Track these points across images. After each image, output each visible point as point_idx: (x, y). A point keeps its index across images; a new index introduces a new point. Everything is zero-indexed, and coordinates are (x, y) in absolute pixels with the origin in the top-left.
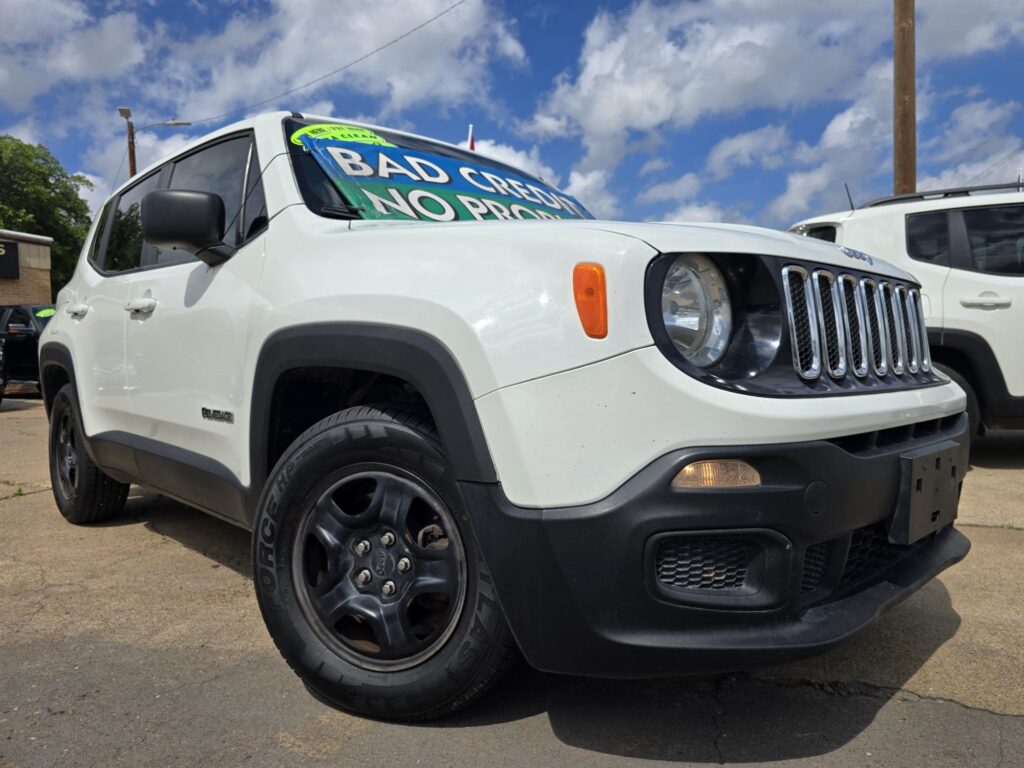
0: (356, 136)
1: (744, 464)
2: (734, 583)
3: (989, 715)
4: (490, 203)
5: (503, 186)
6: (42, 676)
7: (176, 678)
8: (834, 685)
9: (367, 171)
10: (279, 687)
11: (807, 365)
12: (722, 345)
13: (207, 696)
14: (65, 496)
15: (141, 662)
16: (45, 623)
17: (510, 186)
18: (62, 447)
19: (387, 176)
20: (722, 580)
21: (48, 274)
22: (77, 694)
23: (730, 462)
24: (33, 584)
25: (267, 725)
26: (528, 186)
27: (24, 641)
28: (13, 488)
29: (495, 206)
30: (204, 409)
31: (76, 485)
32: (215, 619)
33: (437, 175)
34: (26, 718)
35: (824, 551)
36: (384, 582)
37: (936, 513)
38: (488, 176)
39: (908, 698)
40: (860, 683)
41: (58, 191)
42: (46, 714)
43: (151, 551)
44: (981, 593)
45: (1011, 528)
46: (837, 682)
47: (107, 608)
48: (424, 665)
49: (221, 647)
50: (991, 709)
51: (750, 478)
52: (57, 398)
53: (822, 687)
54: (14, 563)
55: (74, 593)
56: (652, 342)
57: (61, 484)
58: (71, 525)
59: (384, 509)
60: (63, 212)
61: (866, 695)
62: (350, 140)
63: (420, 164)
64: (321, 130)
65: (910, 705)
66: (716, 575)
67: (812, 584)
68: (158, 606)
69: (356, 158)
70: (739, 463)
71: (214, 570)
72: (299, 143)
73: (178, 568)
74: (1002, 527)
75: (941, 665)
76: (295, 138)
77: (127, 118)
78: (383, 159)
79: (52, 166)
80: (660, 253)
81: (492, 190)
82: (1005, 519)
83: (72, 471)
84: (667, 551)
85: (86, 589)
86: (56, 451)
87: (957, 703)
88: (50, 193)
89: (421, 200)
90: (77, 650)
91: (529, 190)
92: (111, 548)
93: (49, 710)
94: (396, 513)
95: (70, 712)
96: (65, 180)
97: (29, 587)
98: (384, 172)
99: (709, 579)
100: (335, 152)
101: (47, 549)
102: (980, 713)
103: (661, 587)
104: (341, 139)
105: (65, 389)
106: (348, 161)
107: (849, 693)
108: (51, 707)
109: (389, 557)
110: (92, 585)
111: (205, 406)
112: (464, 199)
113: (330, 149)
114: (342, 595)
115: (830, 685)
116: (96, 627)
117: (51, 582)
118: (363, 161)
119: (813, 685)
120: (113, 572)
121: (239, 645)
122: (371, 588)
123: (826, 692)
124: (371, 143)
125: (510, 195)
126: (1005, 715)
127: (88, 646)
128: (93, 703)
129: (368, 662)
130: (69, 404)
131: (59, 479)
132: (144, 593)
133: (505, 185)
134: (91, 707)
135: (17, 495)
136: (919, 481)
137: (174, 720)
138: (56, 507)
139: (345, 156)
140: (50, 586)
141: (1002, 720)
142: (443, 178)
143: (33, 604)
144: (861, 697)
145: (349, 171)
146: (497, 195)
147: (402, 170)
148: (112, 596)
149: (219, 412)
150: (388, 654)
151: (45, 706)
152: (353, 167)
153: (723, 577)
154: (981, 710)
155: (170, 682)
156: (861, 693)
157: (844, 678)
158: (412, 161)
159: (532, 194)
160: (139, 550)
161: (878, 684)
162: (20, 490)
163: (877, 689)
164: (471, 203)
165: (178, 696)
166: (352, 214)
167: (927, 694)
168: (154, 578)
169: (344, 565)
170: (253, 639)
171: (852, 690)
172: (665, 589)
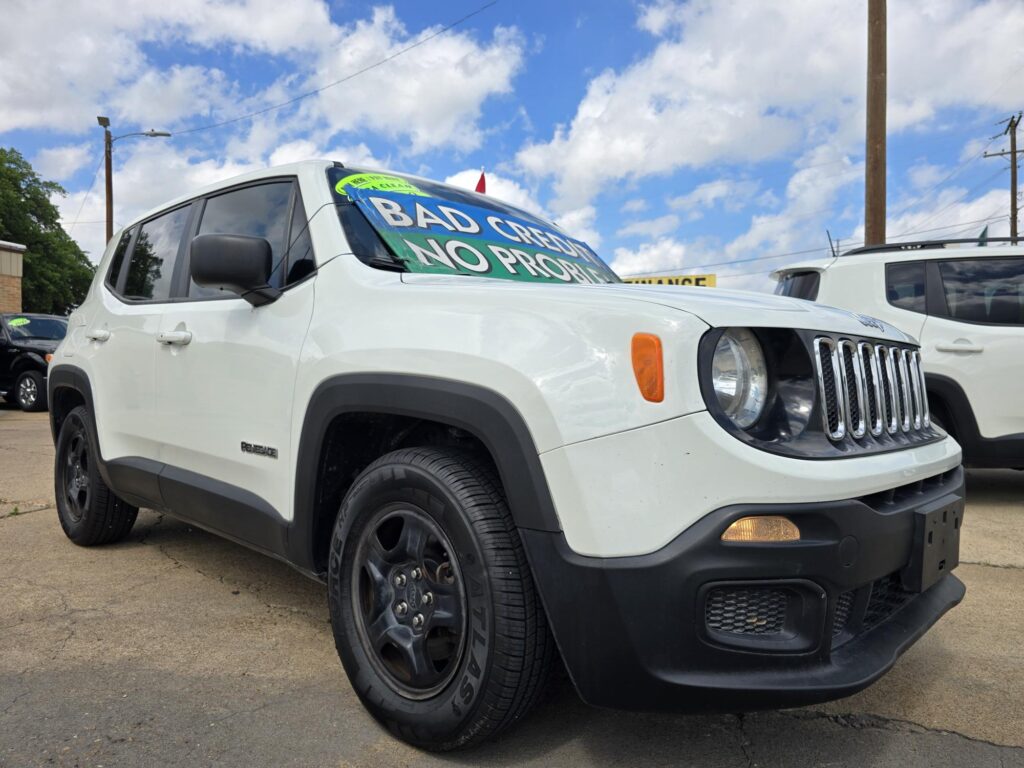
0: (393, 185)
1: (785, 520)
2: (773, 628)
3: (990, 746)
4: (517, 252)
5: (526, 236)
6: (92, 704)
7: (226, 706)
8: (847, 717)
9: (407, 221)
10: (328, 715)
11: (834, 428)
12: (758, 407)
13: (261, 724)
14: (72, 518)
15: (187, 689)
16: (79, 649)
17: (532, 235)
18: (71, 469)
19: (425, 226)
20: (764, 626)
21: (20, 281)
22: (132, 722)
23: (773, 519)
24: (56, 609)
25: (326, 753)
26: (547, 234)
27: (65, 668)
28: (6, 506)
29: (522, 256)
30: (243, 443)
31: (86, 507)
32: (248, 647)
33: (469, 225)
34: (89, 746)
35: (849, 598)
36: (416, 614)
37: (943, 562)
38: (512, 225)
39: (916, 730)
40: (869, 715)
41: (28, 196)
42: (106, 742)
43: (166, 575)
44: (968, 629)
45: (988, 565)
46: (850, 714)
47: (138, 634)
48: (439, 698)
49: (262, 675)
50: (990, 740)
51: (789, 533)
52: (68, 420)
53: (836, 719)
54: (29, 587)
55: (99, 618)
56: (705, 408)
57: (67, 506)
58: (77, 547)
59: (409, 545)
60: (34, 219)
61: (878, 727)
62: (388, 190)
63: (452, 214)
64: (362, 180)
65: (918, 736)
66: (759, 620)
67: (839, 628)
68: (189, 634)
69: (396, 208)
70: (782, 520)
71: (235, 596)
72: (343, 192)
73: (198, 594)
74: (979, 564)
75: (941, 698)
76: (339, 187)
77: (105, 127)
78: (420, 209)
79: (25, 171)
80: (711, 327)
81: (517, 239)
82: (982, 556)
83: (82, 495)
84: (715, 599)
85: (110, 616)
86: (63, 473)
87: (960, 735)
88: (20, 198)
89: (458, 250)
90: (121, 677)
91: (549, 238)
92: (125, 573)
93: (109, 738)
94: (417, 549)
95: (130, 739)
96: (37, 185)
97: (53, 613)
98: (422, 222)
99: (752, 624)
100: (377, 201)
101: (60, 573)
102: (981, 744)
103: (711, 631)
104: (381, 189)
105: (76, 411)
106: (389, 211)
107: (861, 725)
108: (110, 735)
109: (418, 591)
110: (116, 609)
111: (245, 441)
112: (495, 249)
113: (372, 199)
114: (385, 624)
115: (843, 718)
116: (132, 654)
117: (74, 607)
118: (403, 211)
119: (828, 717)
120: (134, 598)
121: (279, 673)
122: (406, 619)
123: (841, 724)
124: (407, 193)
125: (533, 244)
126: (1003, 746)
127: (129, 674)
128: (150, 731)
129: (404, 690)
130: (81, 426)
131: (65, 500)
132: (170, 619)
133: (528, 234)
134: (150, 735)
135: (13, 514)
136: (931, 534)
137: (235, 748)
138: (60, 527)
139: (386, 206)
140: (73, 611)
141: (1002, 751)
142: (474, 228)
143: (62, 630)
144: (874, 729)
145: (392, 222)
146: (521, 245)
147: (438, 221)
148: (140, 622)
149: (261, 447)
150: (416, 682)
151: (104, 734)
152: (395, 217)
153: (764, 623)
154: (982, 741)
155: (221, 710)
156: (873, 725)
157: (856, 711)
158: (445, 210)
159: (551, 243)
160: (154, 575)
161: (887, 717)
162: (16, 509)
163: (887, 721)
164: (501, 253)
165: (232, 725)
166: (398, 266)
167: (932, 726)
168: (178, 604)
169: (387, 596)
170: (292, 668)
171: (864, 722)
172: (712, 632)
